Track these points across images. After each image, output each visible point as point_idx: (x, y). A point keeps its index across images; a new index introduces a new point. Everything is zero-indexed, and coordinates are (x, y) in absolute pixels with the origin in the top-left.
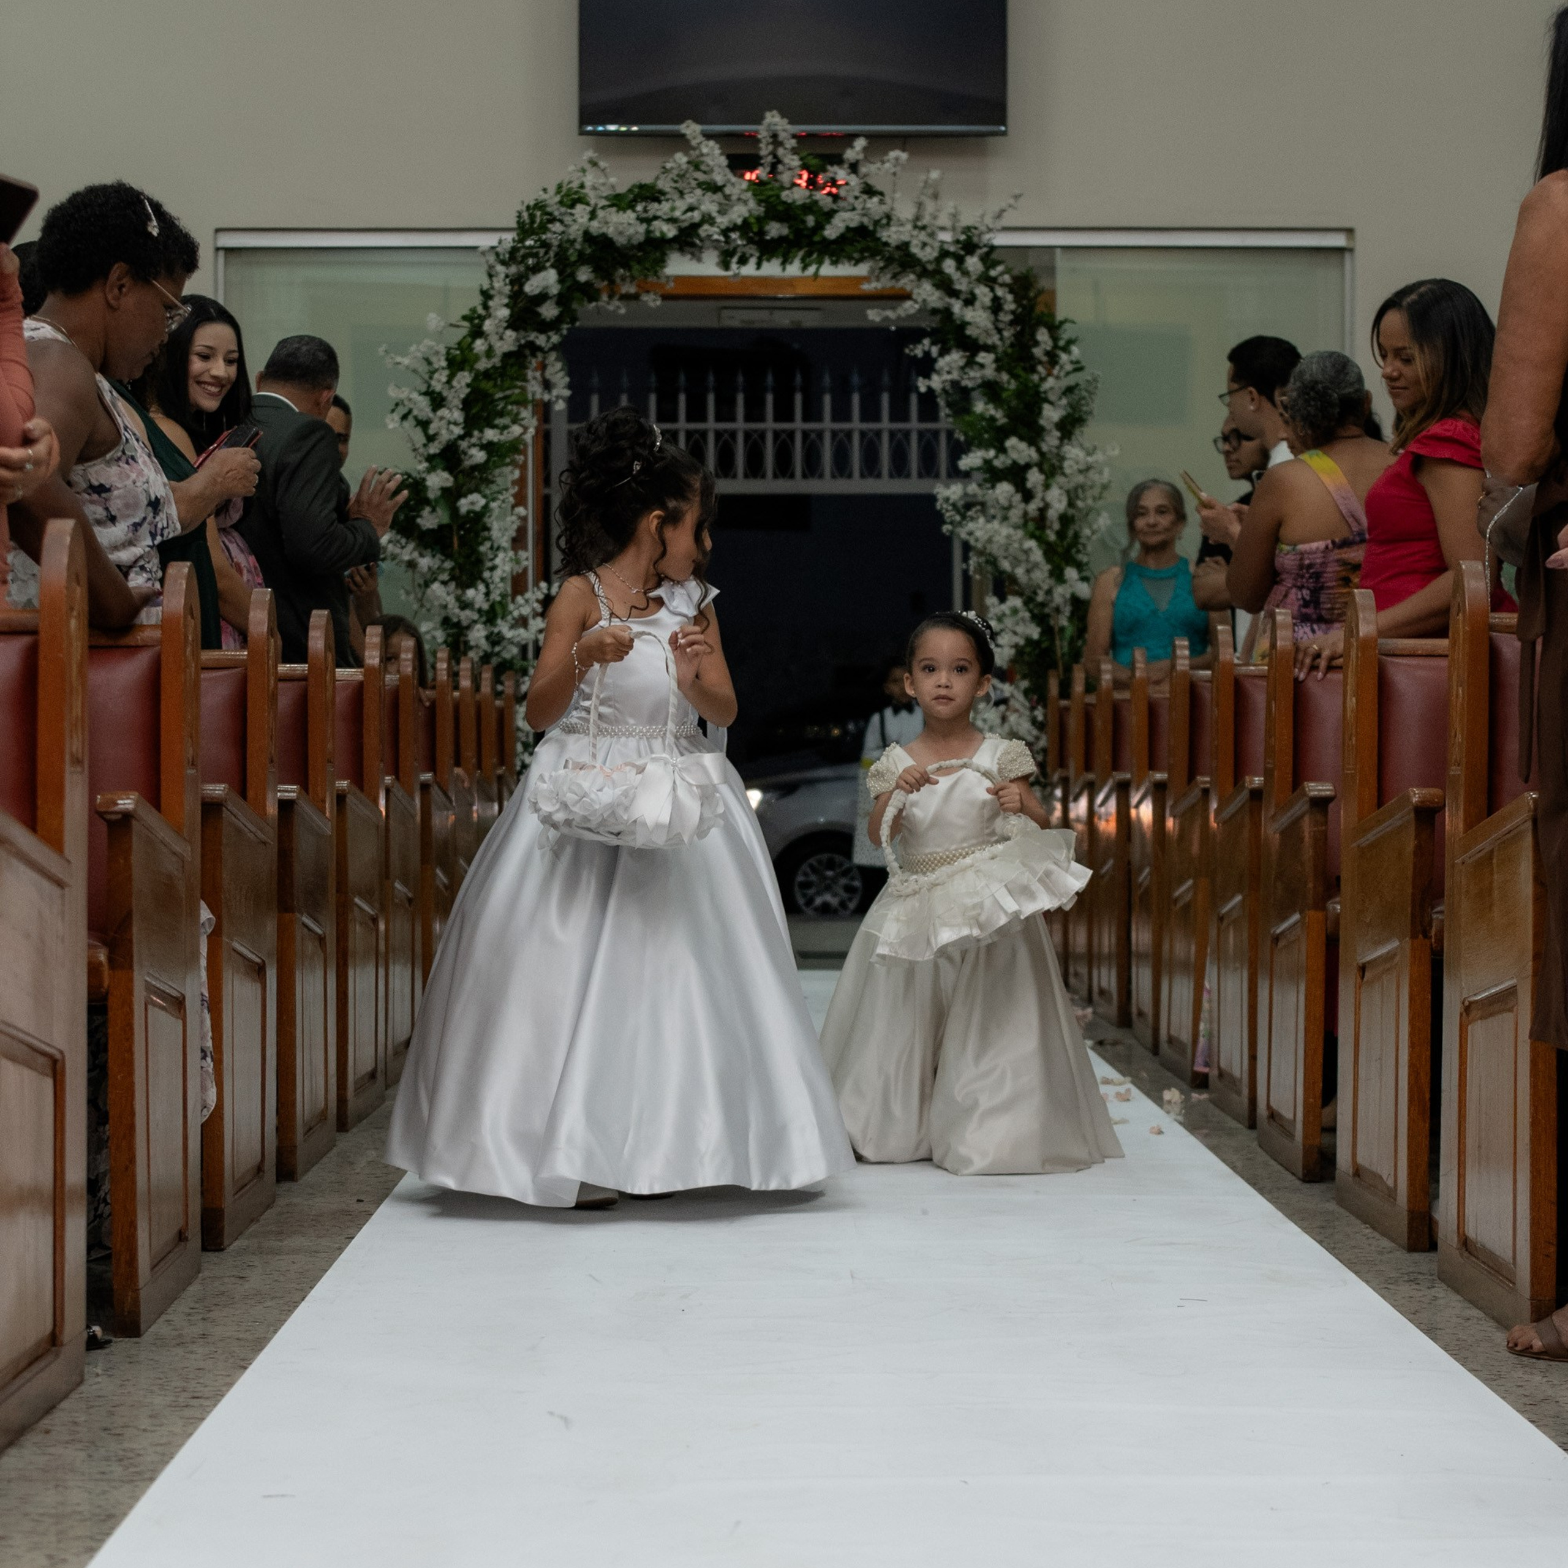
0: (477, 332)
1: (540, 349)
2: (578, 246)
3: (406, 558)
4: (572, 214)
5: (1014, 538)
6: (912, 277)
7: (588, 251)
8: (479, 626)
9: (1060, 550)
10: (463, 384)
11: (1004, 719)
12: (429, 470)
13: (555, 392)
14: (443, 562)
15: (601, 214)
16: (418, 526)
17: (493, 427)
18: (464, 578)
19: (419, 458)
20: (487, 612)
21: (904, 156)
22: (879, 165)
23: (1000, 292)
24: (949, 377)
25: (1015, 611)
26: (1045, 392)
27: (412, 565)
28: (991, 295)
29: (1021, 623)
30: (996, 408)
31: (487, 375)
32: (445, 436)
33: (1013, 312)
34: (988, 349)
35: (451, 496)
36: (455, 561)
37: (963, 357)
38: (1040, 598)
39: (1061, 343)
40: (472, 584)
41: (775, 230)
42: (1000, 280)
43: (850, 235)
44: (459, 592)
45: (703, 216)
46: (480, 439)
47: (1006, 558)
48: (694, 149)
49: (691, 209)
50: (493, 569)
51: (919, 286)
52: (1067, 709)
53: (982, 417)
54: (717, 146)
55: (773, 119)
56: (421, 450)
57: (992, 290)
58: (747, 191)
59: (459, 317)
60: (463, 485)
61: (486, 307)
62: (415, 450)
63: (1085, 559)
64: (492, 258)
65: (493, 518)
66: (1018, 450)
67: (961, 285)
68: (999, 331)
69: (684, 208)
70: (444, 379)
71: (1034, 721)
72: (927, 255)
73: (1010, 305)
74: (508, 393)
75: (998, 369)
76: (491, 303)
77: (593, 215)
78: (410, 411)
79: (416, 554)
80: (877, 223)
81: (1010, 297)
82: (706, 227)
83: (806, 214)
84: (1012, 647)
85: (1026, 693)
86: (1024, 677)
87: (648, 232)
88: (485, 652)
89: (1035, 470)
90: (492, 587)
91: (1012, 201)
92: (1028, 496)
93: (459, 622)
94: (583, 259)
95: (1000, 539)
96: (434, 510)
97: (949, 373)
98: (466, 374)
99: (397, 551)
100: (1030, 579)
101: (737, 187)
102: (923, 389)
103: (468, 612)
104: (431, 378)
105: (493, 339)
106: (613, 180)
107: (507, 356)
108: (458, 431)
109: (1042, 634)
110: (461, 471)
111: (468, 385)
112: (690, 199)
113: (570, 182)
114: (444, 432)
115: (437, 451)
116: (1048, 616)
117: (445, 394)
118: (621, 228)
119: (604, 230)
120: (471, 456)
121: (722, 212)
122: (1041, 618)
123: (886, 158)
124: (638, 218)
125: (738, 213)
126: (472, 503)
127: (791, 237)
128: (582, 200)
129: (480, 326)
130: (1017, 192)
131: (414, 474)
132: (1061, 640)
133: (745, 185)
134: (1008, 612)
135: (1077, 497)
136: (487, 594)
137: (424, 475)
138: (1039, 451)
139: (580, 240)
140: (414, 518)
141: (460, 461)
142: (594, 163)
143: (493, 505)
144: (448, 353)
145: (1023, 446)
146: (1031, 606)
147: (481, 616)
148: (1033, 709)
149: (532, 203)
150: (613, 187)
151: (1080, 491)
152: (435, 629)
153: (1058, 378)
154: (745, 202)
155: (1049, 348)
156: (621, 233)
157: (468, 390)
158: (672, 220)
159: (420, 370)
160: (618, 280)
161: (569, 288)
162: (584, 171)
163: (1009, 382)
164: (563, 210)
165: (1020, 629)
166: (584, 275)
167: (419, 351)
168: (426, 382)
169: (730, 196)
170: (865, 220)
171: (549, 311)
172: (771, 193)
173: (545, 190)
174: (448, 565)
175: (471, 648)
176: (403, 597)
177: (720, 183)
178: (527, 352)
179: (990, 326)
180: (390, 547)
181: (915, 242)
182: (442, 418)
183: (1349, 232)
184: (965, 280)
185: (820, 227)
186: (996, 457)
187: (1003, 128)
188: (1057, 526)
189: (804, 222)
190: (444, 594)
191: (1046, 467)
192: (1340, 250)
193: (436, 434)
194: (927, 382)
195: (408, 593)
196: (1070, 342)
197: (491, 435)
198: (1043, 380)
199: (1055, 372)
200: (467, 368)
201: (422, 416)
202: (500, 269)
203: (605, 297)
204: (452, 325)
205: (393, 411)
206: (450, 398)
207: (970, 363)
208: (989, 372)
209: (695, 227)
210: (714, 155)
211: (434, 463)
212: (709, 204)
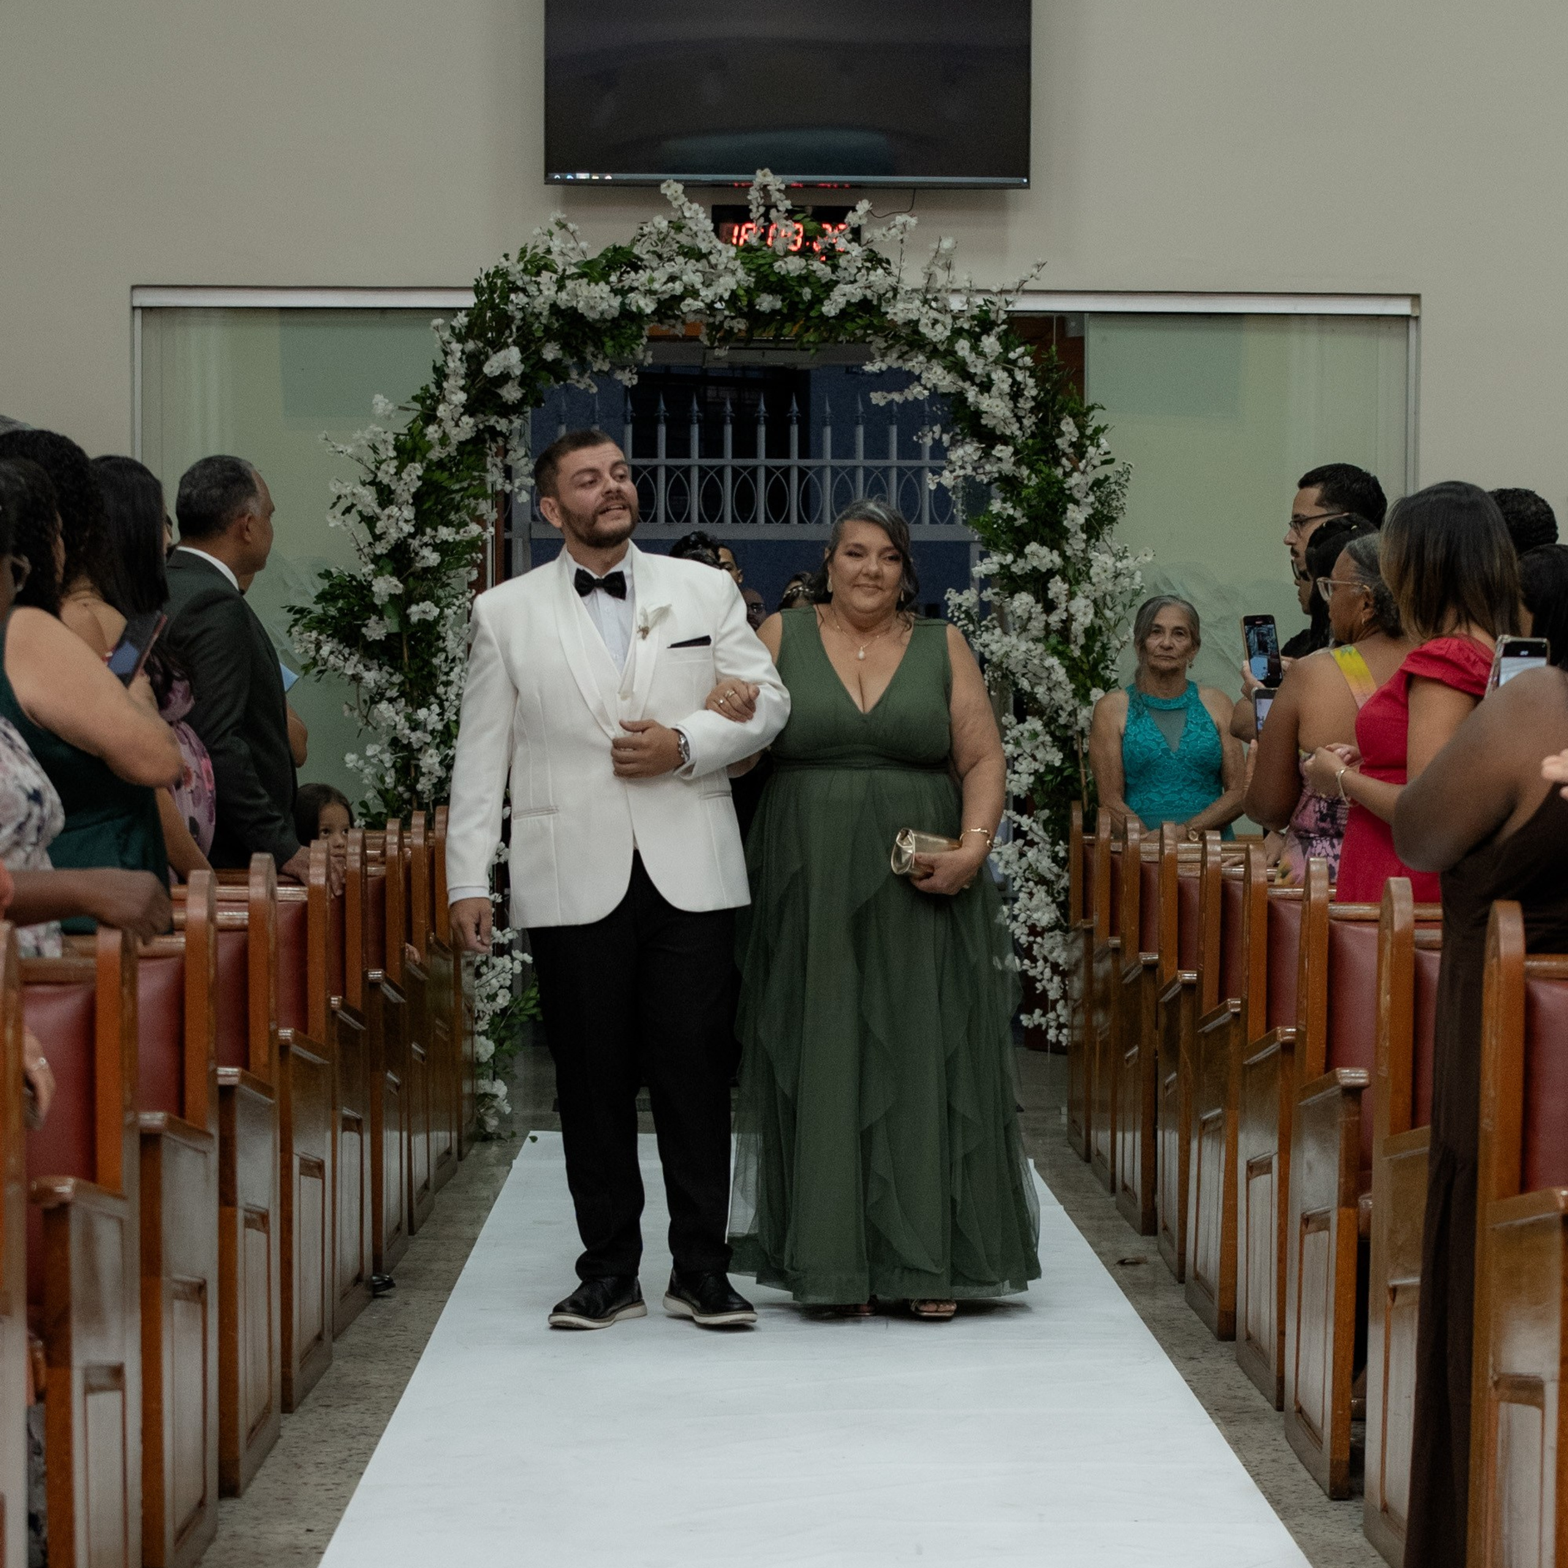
0: (430, 417)
1: (501, 434)
2: (544, 321)
3: (350, 672)
4: (538, 284)
5: (1033, 654)
6: (921, 358)
7: (556, 325)
8: (432, 751)
9: (1086, 667)
10: (414, 477)
11: (1022, 855)
12: (376, 574)
13: (517, 483)
14: (391, 675)
15: (570, 284)
16: (364, 636)
17: (448, 524)
18: (415, 694)
19: (363, 559)
20: (442, 733)
21: (913, 221)
22: (884, 230)
23: (1019, 377)
24: (961, 472)
25: (1035, 735)
26: (1070, 489)
27: (356, 678)
28: (1010, 380)
29: (1041, 747)
30: (1014, 508)
31: (441, 464)
32: (393, 535)
33: (1034, 398)
34: (1005, 440)
35: (400, 603)
36: (406, 677)
37: (977, 449)
38: (1062, 720)
39: (1089, 431)
40: (424, 704)
41: (767, 302)
42: (1020, 363)
43: (851, 310)
44: (410, 710)
45: (685, 288)
46: (433, 537)
47: (1023, 675)
48: (676, 210)
49: (672, 278)
50: (448, 684)
51: (928, 369)
52: (1091, 844)
53: (999, 515)
54: (702, 209)
55: (763, 177)
56: (366, 550)
57: (1011, 375)
58: (735, 259)
59: (409, 398)
60: (415, 589)
61: (439, 386)
62: (359, 550)
63: (1114, 676)
64: (447, 335)
65: (447, 626)
66: (1040, 556)
67: (977, 367)
68: (1019, 419)
69: (664, 280)
70: (392, 471)
71: (1055, 858)
72: (938, 334)
73: (1031, 391)
74: (465, 484)
75: (1018, 463)
76: (445, 385)
77: (561, 287)
78: (353, 505)
79: (361, 666)
80: (880, 297)
81: (1031, 382)
82: (689, 301)
83: (802, 287)
84: (1030, 774)
85: (1046, 824)
86: (1043, 808)
87: (623, 304)
88: (439, 778)
89: (1058, 578)
90: (446, 704)
91: (1035, 271)
92: (1050, 607)
93: (410, 743)
94: (549, 334)
95: (1018, 655)
96: (381, 619)
97: (962, 467)
98: (417, 465)
99: (341, 664)
100: (1052, 699)
101: (724, 253)
102: (933, 487)
103: (419, 734)
104: (378, 468)
105: (449, 425)
106: (583, 245)
107: (461, 444)
108: (408, 528)
109: (1063, 761)
110: (412, 574)
111: (419, 478)
112: (670, 268)
113: (535, 247)
114: (392, 530)
115: (385, 552)
116: (1072, 738)
117: (393, 488)
118: (592, 303)
119: (574, 303)
120: (423, 557)
121: (707, 284)
122: (1064, 741)
123: (892, 223)
124: (612, 290)
125: (726, 285)
126: (424, 612)
127: (785, 311)
128: (549, 267)
129: (435, 409)
130: (1040, 260)
131: (359, 577)
132: (1085, 767)
133: (733, 252)
134: (1026, 734)
135: (1105, 604)
136: (441, 714)
137: (369, 579)
138: (1063, 555)
139: (546, 313)
140: (360, 627)
141: (411, 561)
142: (562, 226)
143: (448, 612)
144: (397, 439)
145: (1045, 550)
146: (1052, 727)
147: (434, 738)
148: (1054, 843)
149: (492, 271)
150: (584, 253)
151: (1108, 597)
152: (382, 752)
153: (1083, 473)
154: (733, 272)
155: (1074, 440)
156: (592, 308)
157: (420, 483)
158: (651, 292)
159: (365, 458)
160: (589, 358)
161: (533, 366)
162: (551, 234)
163: (1029, 479)
164: (527, 278)
165: (1039, 756)
166: (550, 352)
167: (364, 438)
168: (372, 472)
169: (716, 265)
170: (869, 293)
171: (511, 393)
172: (762, 261)
173: (506, 256)
174: (397, 678)
175: (423, 774)
176: (347, 713)
177: (704, 251)
178: (487, 436)
179: (1008, 414)
180: (332, 658)
181: (923, 321)
182: (390, 517)
183: (1415, 298)
184: (981, 362)
185: (817, 301)
186: (1014, 561)
187: (1025, 180)
188: (1082, 640)
189: (799, 294)
190: (393, 714)
191: (1070, 573)
192: (1406, 318)
193: (385, 533)
194: (937, 479)
195: (351, 709)
196: (1098, 431)
197: (445, 533)
198: (1067, 475)
199: (1082, 465)
200: (418, 457)
201: (368, 512)
202: (456, 347)
203: (574, 375)
204: (400, 408)
205: (334, 504)
206: (399, 491)
207: (986, 454)
208: (1008, 467)
209: (677, 299)
210: (698, 217)
211: (381, 564)
212: (692, 274)
